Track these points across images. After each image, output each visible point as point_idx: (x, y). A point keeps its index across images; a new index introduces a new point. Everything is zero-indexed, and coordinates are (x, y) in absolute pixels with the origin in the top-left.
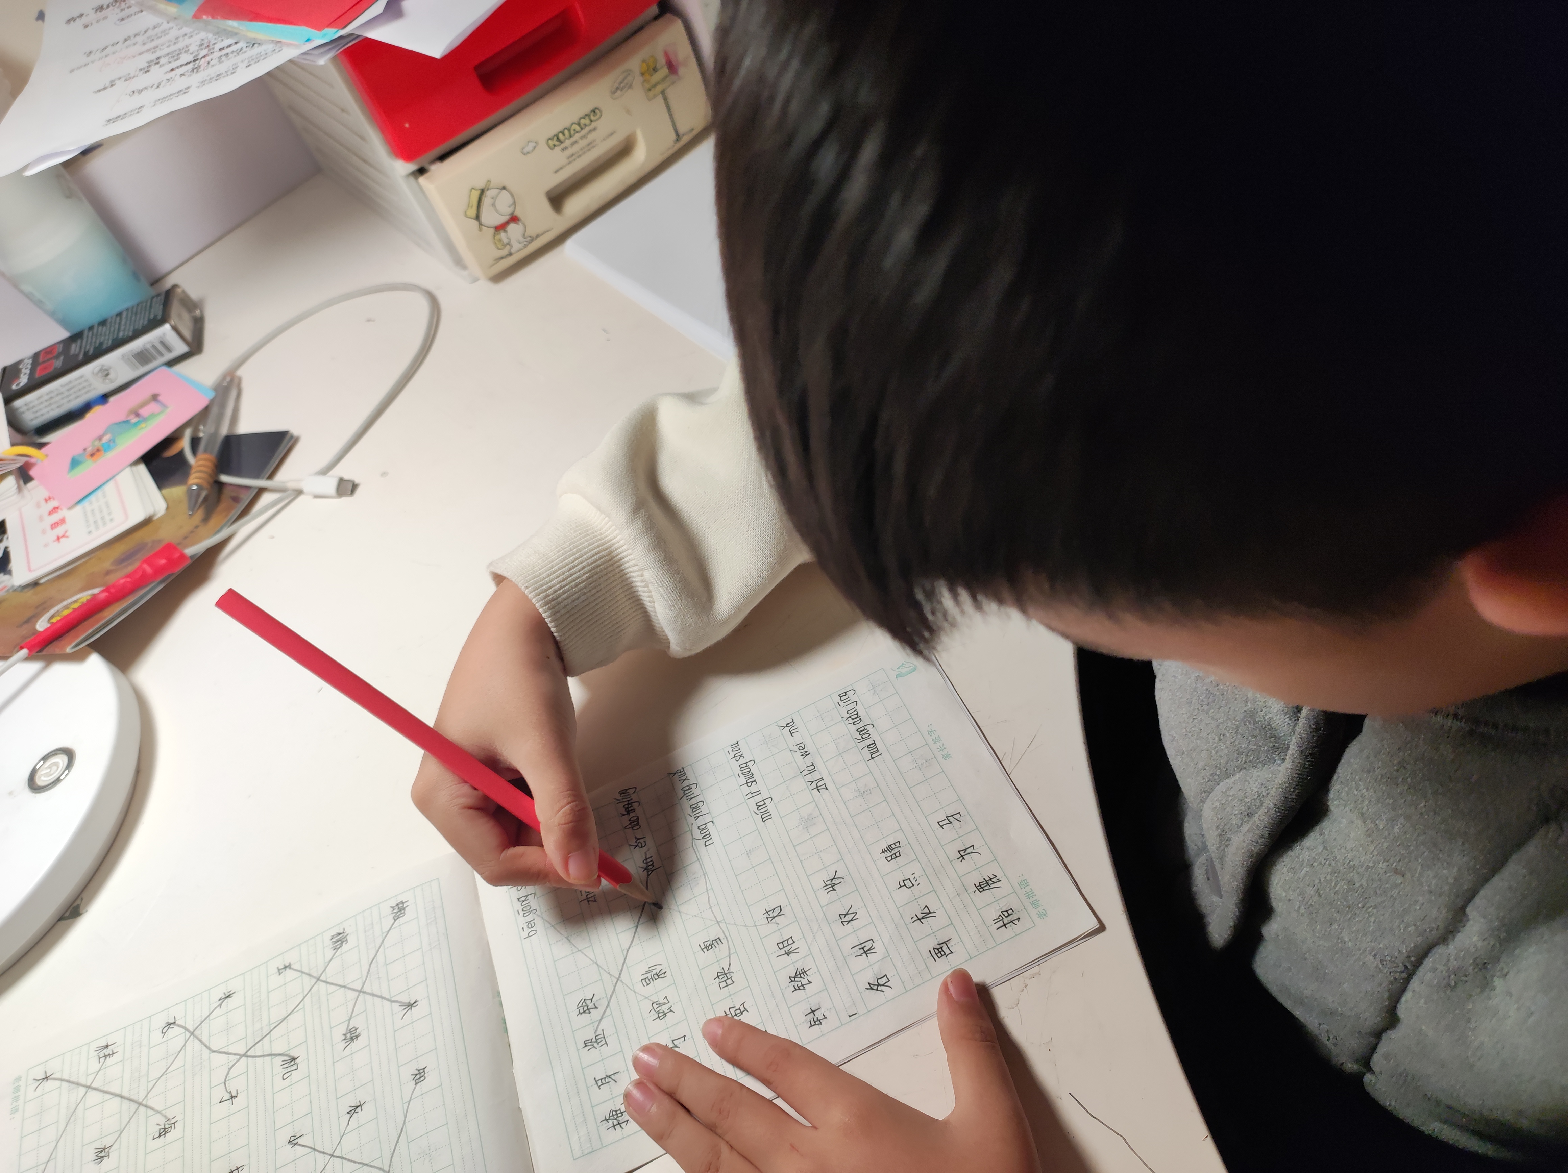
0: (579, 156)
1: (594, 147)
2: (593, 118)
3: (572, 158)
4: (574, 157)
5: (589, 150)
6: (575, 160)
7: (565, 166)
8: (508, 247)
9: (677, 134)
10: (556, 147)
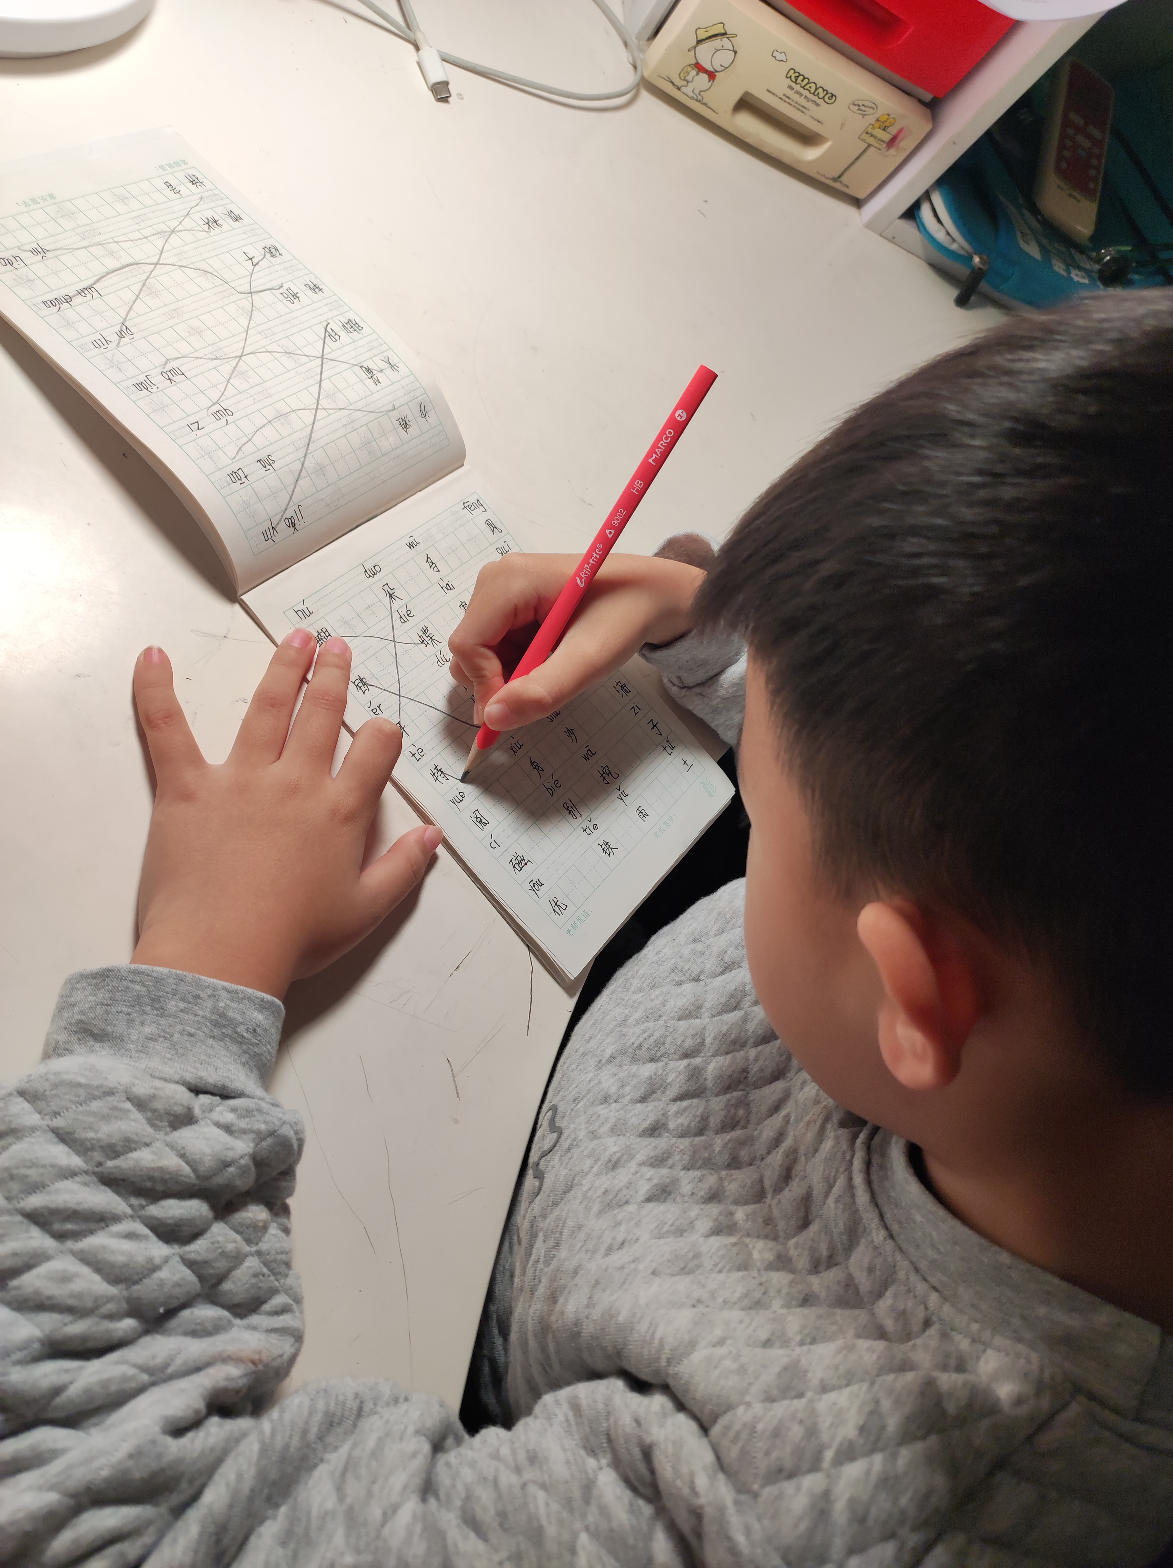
0: (789, 104)
1: (803, 112)
2: (826, 98)
3: (785, 98)
4: (788, 100)
5: (798, 109)
6: (785, 101)
7: (777, 96)
8: (685, 83)
9: (840, 177)
10: (789, 79)
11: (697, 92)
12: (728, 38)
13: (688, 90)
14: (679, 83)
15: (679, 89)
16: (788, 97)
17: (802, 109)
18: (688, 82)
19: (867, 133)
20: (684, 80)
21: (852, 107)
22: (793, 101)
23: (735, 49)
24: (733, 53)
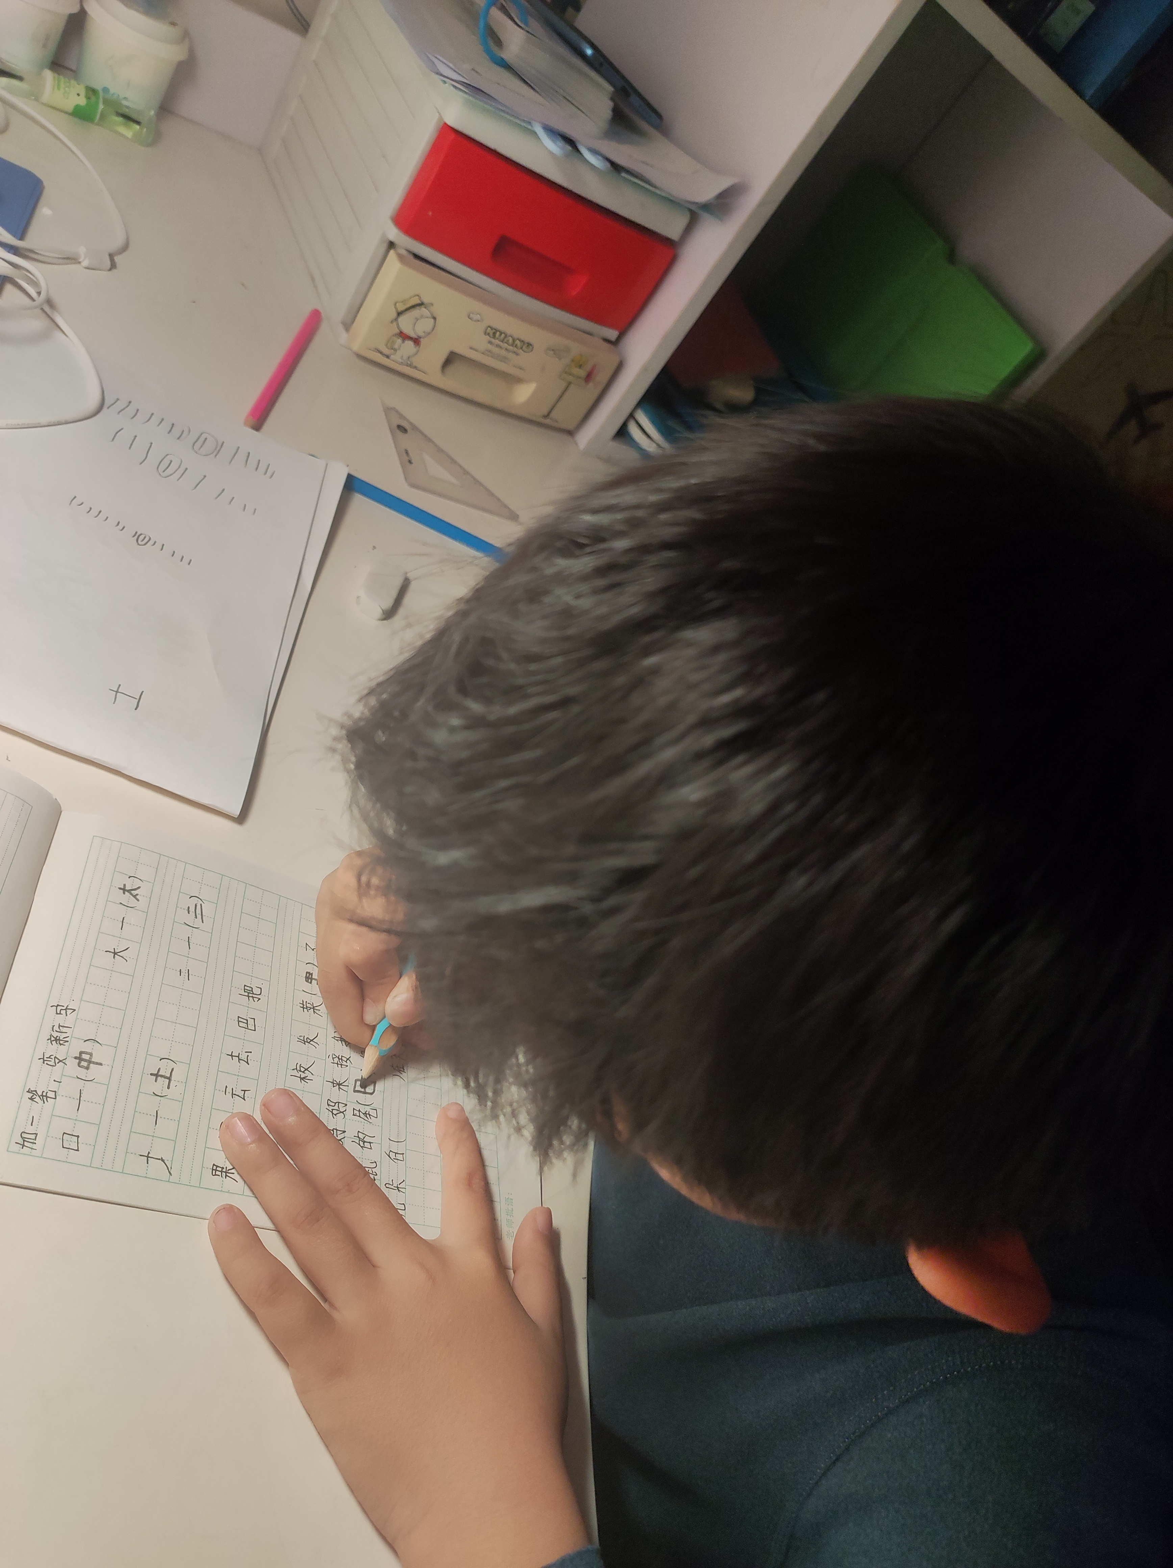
0: (492, 356)
1: (506, 362)
2: (524, 348)
5: (500, 359)
6: (489, 355)
7: (479, 351)
8: (393, 351)
9: (548, 414)
10: (488, 335)
11: (405, 357)
12: (425, 307)
13: (397, 357)
14: (386, 351)
15: (388, 357)
16: (490, 351)
17: (504, 359)
18: (395, 350)
19: (566, 372)
20: (392, 348)
21: (548, 352)
22: (495, 354)
23: (434, 316)
24: (432, 320)
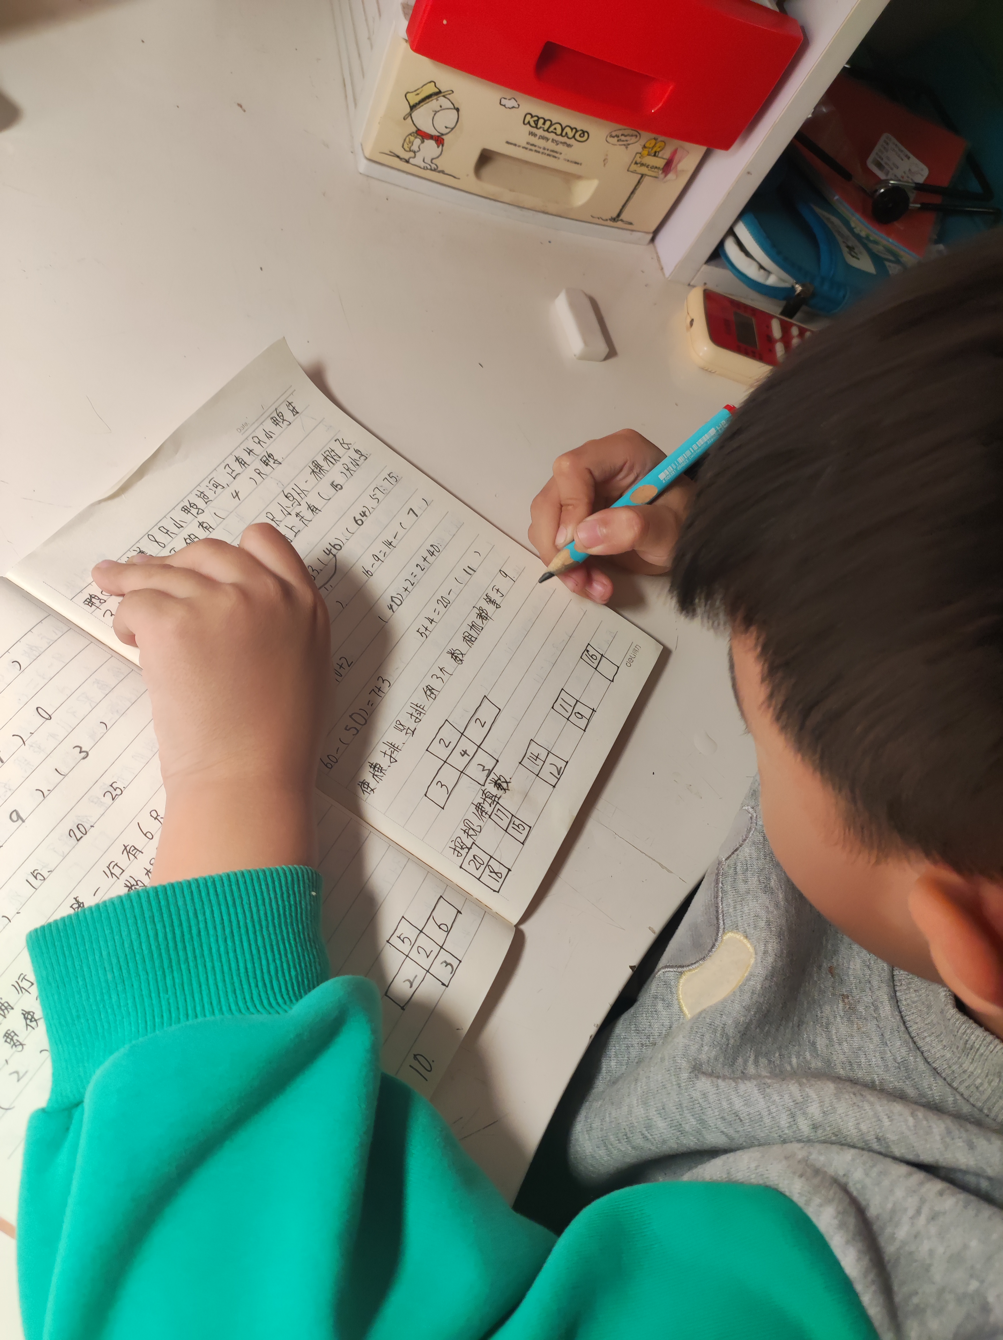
0: (536, 151)
1: (555, 157)
2: (577, 136)
3: (530, 147)
4: (533, 148)
5: (549, 155)
6: (531, 150)
7: (519, 146)
8: (412, 154)
9: (619, 215)
10: (528, 125)
11: (429, 161)
12: (444, 96)
13: (418, 161)
14: (403, 153)
15: (407, 162)
16: (532, 145)
17: (553, 154)
18: (415, 152)
19: (636, 163)
20: (410, 151)
21: (610, 139)
22: (540, 148)
23: (456, 106)
24: (455, 112)
